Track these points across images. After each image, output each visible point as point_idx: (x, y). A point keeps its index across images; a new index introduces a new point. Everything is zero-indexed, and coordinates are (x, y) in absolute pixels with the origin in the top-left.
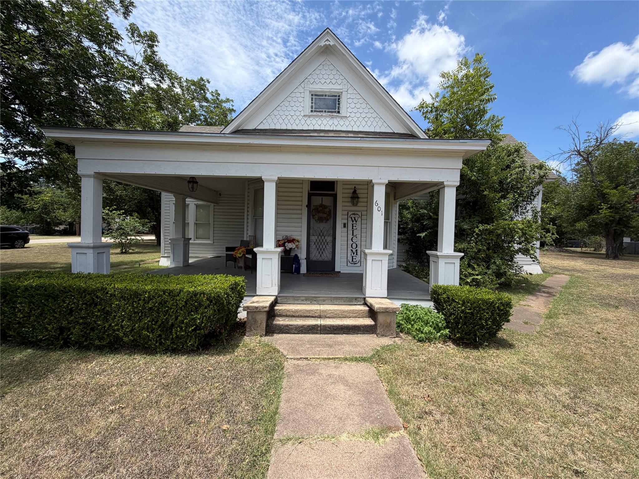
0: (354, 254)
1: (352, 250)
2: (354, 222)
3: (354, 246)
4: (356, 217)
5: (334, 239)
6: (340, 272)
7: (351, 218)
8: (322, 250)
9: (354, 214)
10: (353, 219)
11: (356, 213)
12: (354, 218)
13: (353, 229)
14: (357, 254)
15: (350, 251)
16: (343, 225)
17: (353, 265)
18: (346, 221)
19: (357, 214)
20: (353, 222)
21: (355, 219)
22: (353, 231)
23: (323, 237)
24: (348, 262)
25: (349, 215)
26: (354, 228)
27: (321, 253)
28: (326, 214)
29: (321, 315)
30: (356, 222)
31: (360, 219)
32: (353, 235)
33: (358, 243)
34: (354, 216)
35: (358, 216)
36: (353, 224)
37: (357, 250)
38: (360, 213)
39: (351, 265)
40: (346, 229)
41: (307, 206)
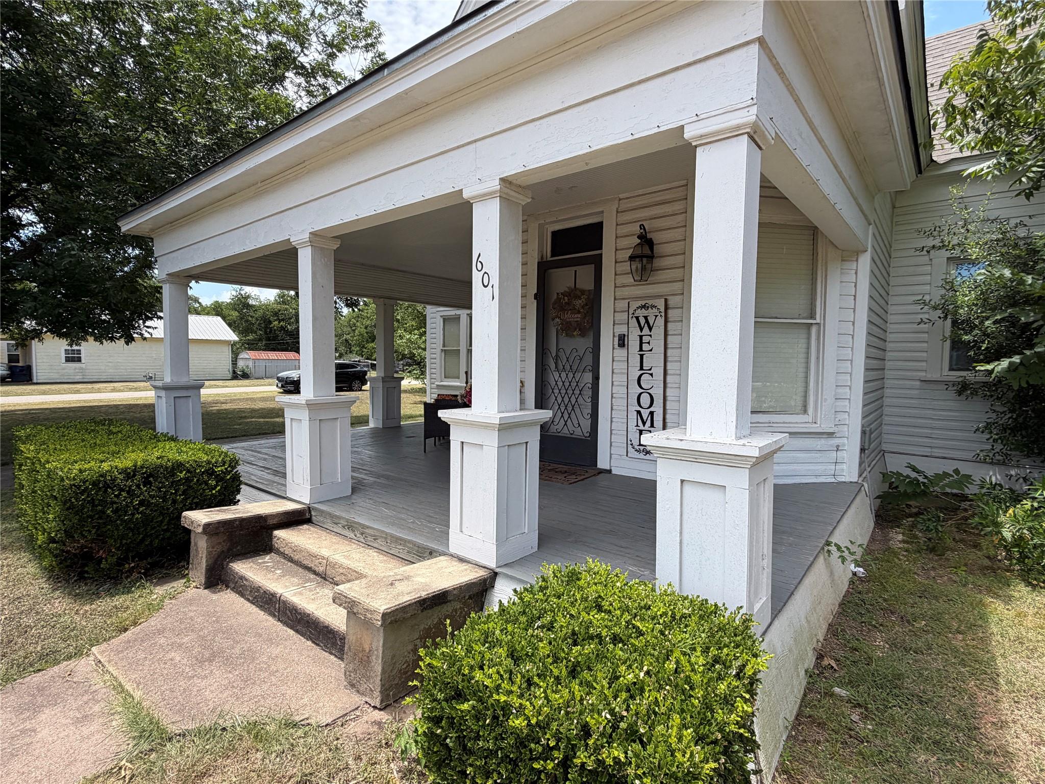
0: (644, 423)
1: (639, 412)
2: (646, 331)
3: (645, 401)
4: (651, 313)
5: (596, 378)
6: (610, 471)
7: (637, 318)
8: (570, 409)
9: (643, 307)
10: (642, 321)
11: (650, 302)
12: (646, 317)
13: (641, 350)
14: (652, 425)
15: (633, 416)
16: (616, 339)
17: (642, 456)
18: (622, 329)
19: (653, 307)
20: (641, 330)
21: (647, 322)
22: (642, 356)
23: (571, 375)
24: (630, 446)
25: (631, 311)
26: (645, 347)
27: (566, 416)
28: (579, 312)
29: (328, 573)
30: (650, 329)
31: (660, 321)
32: (641, 369)
33: (658, 392)
34: (644, 312)
35: (655, 310)
36: (641, 337)
37: (652, 413)
38: (661, 304)
39: (637, 455)
40: (623, 352)
41: (536, 296)
